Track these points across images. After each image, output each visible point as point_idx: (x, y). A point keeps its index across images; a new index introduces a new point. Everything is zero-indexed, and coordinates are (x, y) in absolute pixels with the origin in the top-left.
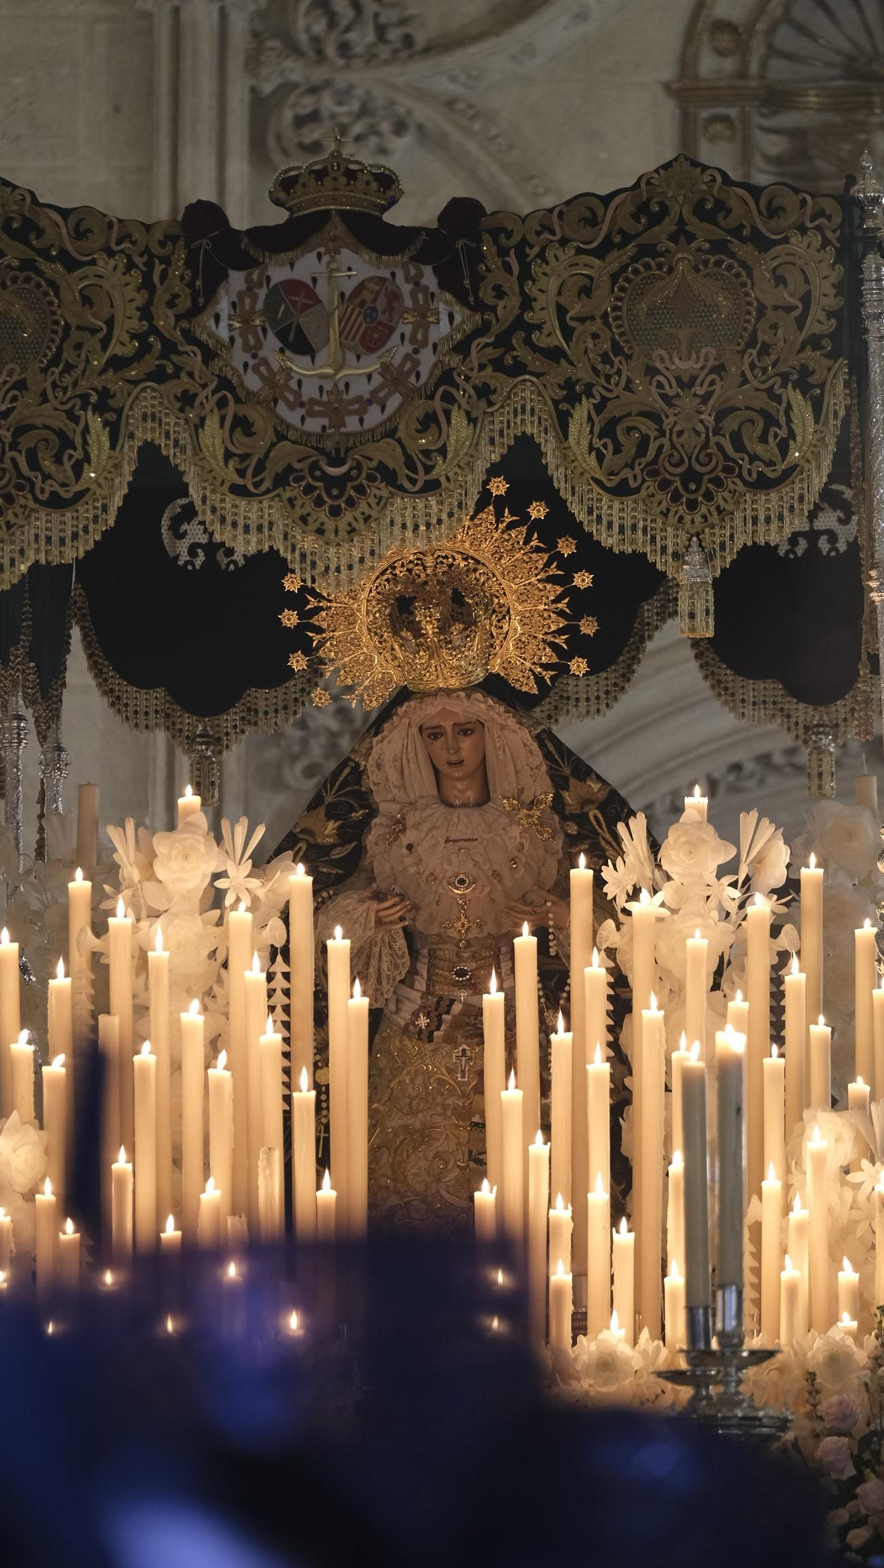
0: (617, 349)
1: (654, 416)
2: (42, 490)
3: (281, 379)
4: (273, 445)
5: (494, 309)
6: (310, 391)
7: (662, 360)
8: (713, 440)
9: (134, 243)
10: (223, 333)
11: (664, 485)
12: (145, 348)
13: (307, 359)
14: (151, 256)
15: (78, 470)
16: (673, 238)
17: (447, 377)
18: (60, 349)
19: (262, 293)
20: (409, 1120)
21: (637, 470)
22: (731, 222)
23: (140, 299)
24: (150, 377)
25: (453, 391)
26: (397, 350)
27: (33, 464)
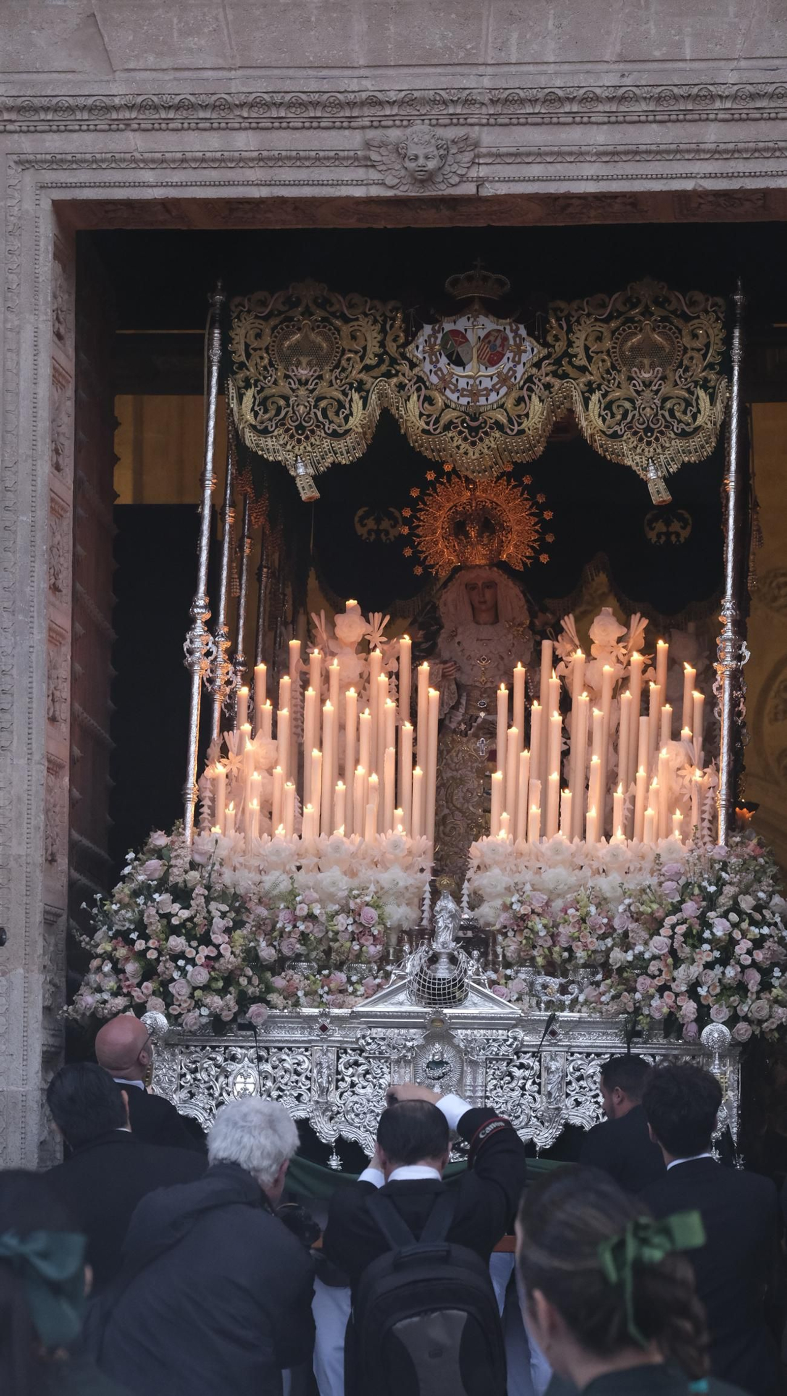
0: (614, 367)
1: (632, 401)
2: (329, 428)
3: (448, 378)
4: (443, 410)
5: (554, 346)
6: (462, 384)
7: (636, 373)
8: (660, 412)
9: (377, 310)
10: (420, 356)
11: (635, 433)
12: (381, 361)
13: (462, 368)
14: (386, 317)
15: (346, 418)
16: (642, 314)
17: (530, 380)
18: (339, 361)
19: (440, 336)
20: (455, 773)
21: (622, 426)
22: (671, 308)
23: (379, 338)
24: (383, 375)
25: (533, 386)
26: (505, 365)
27: (325, 415)
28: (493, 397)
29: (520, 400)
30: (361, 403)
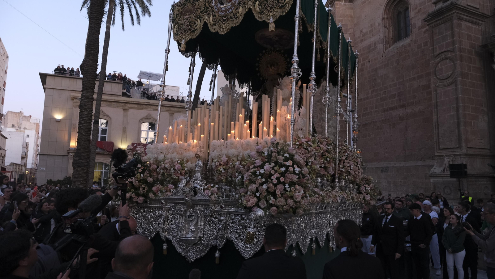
2: (191, 30)
3: (219, 9)
4: (218, 17)
6: (223, 9)
8: (275, 2)
10: (213, 5)
11: (267, 10)
13: (223, 5)
15: (196, 27)
18: (195, 12)
21: (264, 9)
24: (205, 12)
27: (191, 27)
28: (230, 10)
29: (237, 9)
30: (199, 22)
